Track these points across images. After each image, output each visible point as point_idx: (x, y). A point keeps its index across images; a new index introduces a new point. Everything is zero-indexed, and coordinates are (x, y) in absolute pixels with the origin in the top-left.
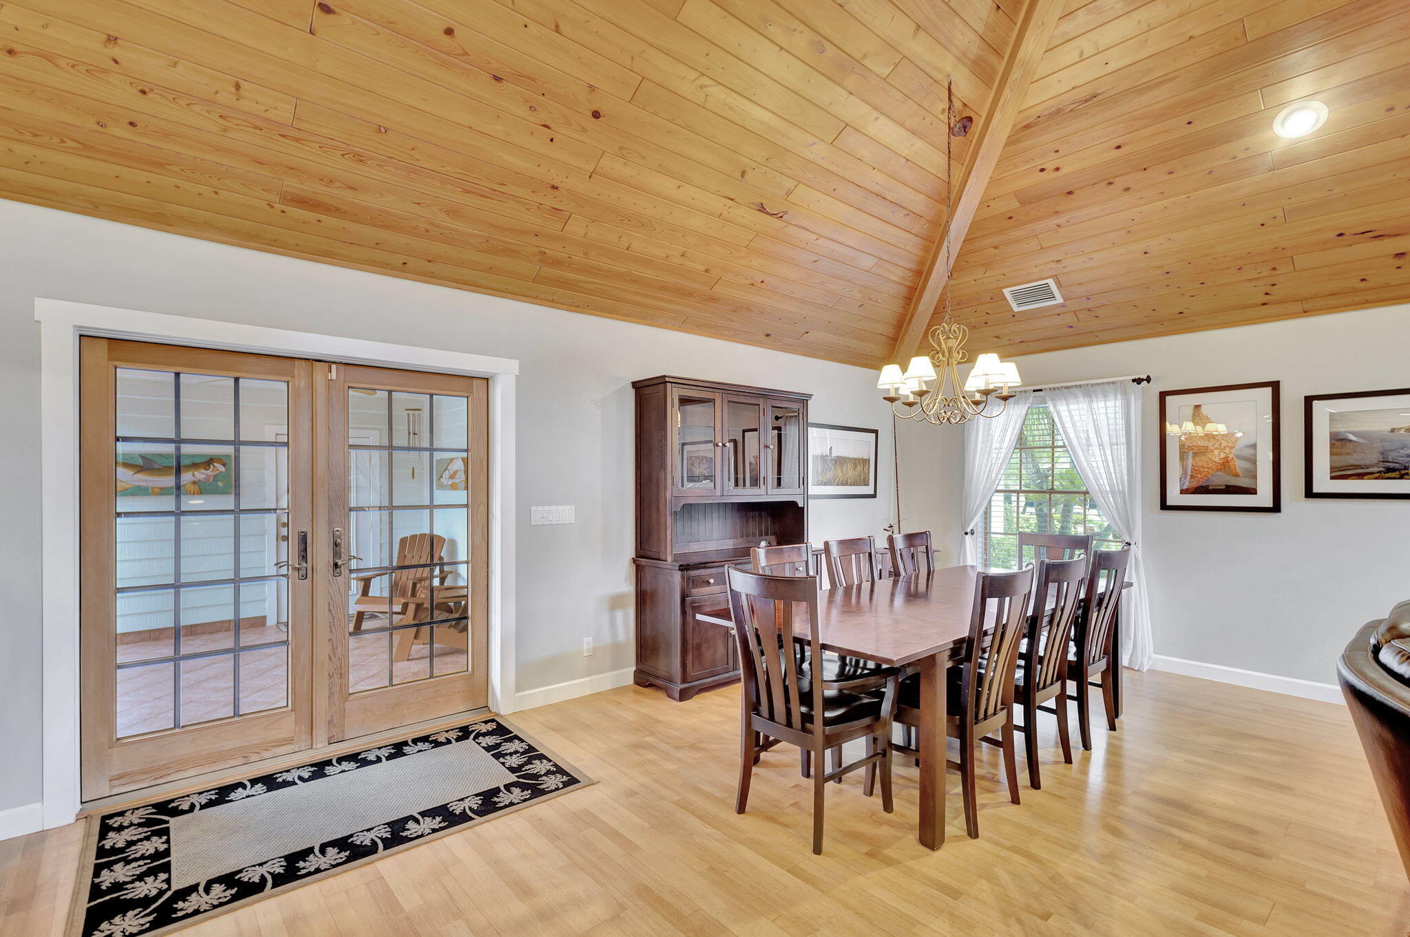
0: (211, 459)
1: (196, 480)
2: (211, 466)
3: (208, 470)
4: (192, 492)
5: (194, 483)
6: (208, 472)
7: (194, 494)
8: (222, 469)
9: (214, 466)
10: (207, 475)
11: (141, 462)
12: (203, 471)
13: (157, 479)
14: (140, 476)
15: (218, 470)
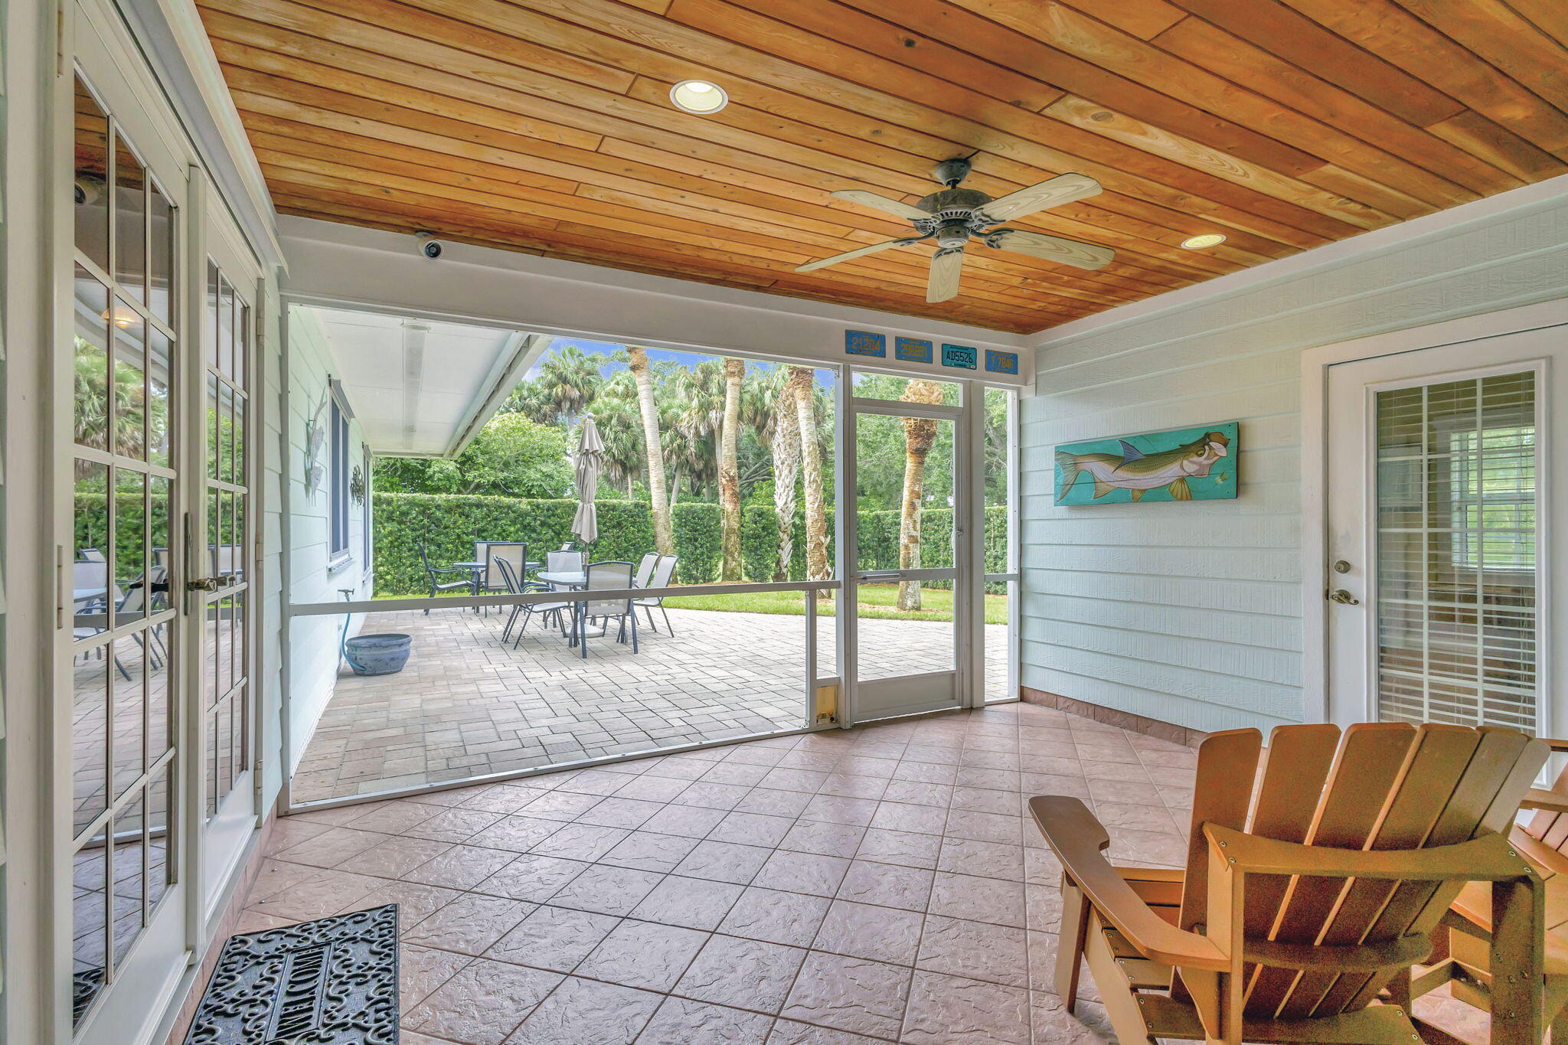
0: (1207, 435)
1: (1185, 474)
2: (1206, 447)
3: (1201, 455)
4: (1179, 497)
5: (1182, 480)
6: (1201, 459)
7: (1181, 499)
8: (1222, 452)
9: (1211, 448)
10: (1200, 464)
11: (1120, 451)
12: (1195, 459)
13: (1139, 476)
14: (1122, 474)
15: (1217, 455)
